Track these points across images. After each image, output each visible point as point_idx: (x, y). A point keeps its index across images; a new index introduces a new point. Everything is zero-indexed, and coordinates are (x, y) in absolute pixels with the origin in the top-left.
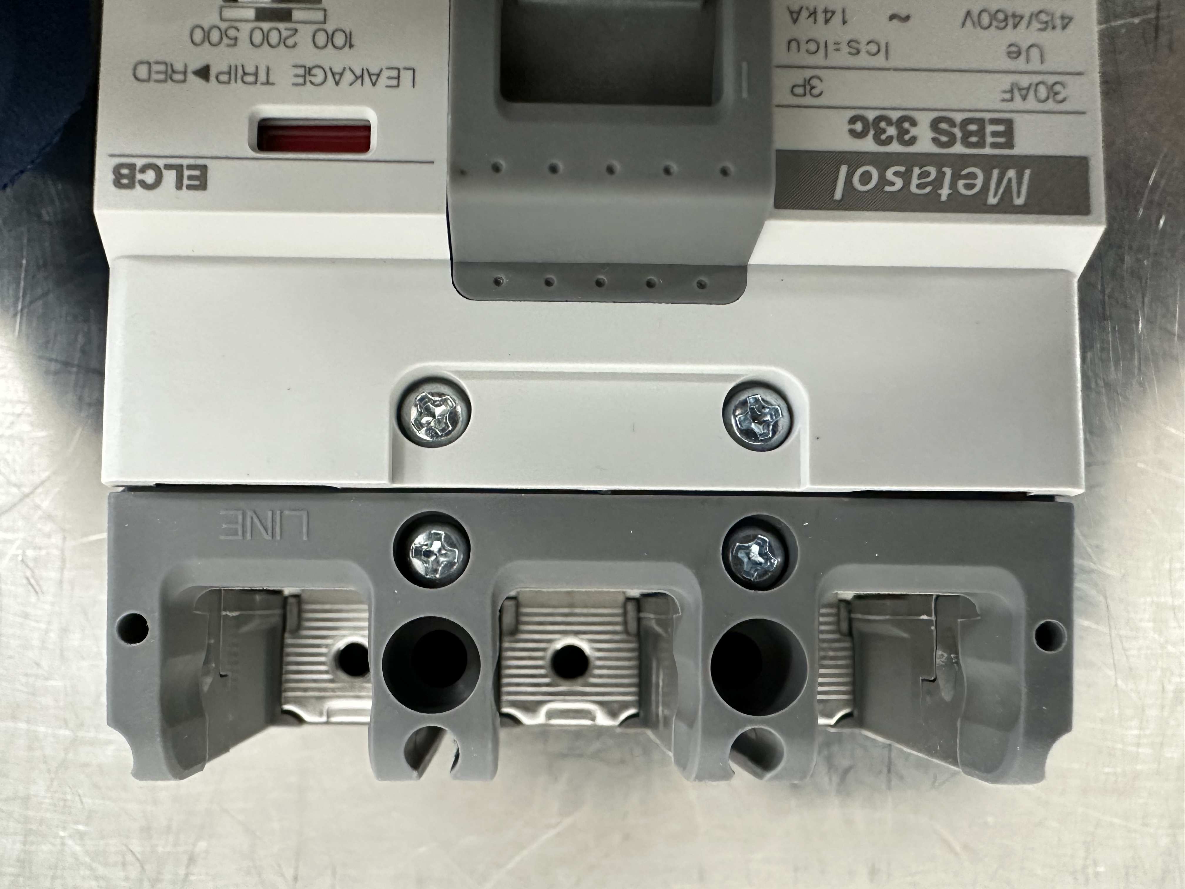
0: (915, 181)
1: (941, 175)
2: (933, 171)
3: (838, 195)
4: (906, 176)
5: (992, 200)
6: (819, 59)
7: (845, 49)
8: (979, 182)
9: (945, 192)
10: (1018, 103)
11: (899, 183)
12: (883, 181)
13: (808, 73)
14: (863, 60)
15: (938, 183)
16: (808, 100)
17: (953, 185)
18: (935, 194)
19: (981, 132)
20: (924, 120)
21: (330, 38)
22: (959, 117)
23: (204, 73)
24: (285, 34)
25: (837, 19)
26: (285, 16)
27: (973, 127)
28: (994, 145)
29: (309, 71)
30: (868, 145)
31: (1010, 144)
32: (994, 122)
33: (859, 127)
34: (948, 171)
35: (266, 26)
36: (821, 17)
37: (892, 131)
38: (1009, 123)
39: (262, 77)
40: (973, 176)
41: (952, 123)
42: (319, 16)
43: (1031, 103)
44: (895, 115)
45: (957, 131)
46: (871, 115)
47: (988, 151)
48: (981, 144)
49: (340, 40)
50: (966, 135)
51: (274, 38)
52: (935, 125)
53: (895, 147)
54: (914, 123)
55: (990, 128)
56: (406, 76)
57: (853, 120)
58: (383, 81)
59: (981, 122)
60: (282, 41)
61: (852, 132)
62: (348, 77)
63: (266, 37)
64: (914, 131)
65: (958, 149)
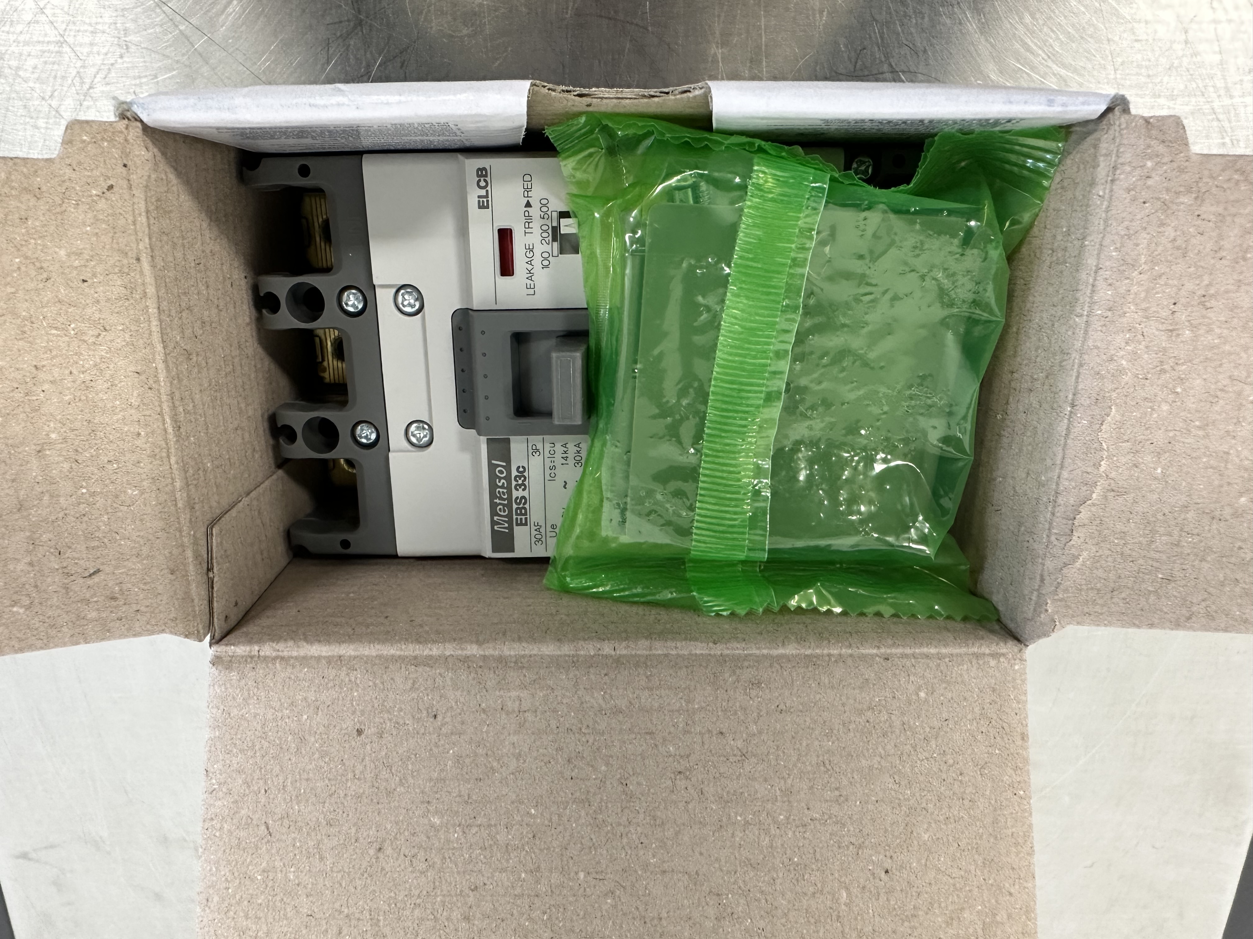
0: (501, 490)
1: (504, 500)
2: (506, 497)
3: (494, 462)
4: (502, 487)
5: (496, 518)
6: (547, 454)
7: (552, 465)
8: (502, 513)
9: (497, 501)
10: (533, 528)
11: (500, 484)
12: (500, 479)
13: (541, 451)
14: (548, 472)
15: (501, 498)
16: (531, 451)
17: (500, 504)
18: (496, 497)
19: (521, 514)
20: (526, 494)
21: (546, 259)
22: (527, 506)
23: (528, 205)
24: (547, 239)
25: (564, 462)
26: (554, 239)
27: (523, 511)
28: (517, 519)
29: (532, 250)
30: (514, 473)
31: (517, 525)
32: (526, 519)
33: (521, 469)
34: (506, 502)
35: (550, 231)
36: (565, 455)
37: (520, 482)
38: (526, 524)
39: (527, 230)
40: (504, 511)
41: (525, 503)
42: (555, 253)
43: (534, 533)
44: (526, 483)
45: (521, 506)
46: (526, 474)
47: (515, 517)
48: (517, 514)
49: (546, 263)
50: (521, 509)
51: (545, 235)
52: (523, 497)
53: (514, 483)
54: (524, 490)
55: (523, 517)
56: (531, 291)
57: (523, 467)
58: (529, 282)
59: (526, 514)
60: (544, 238)
61: (519, 467)
62: (530, 267)
63: (545, 231)
64: (520, 490)
65: (515, 506)
